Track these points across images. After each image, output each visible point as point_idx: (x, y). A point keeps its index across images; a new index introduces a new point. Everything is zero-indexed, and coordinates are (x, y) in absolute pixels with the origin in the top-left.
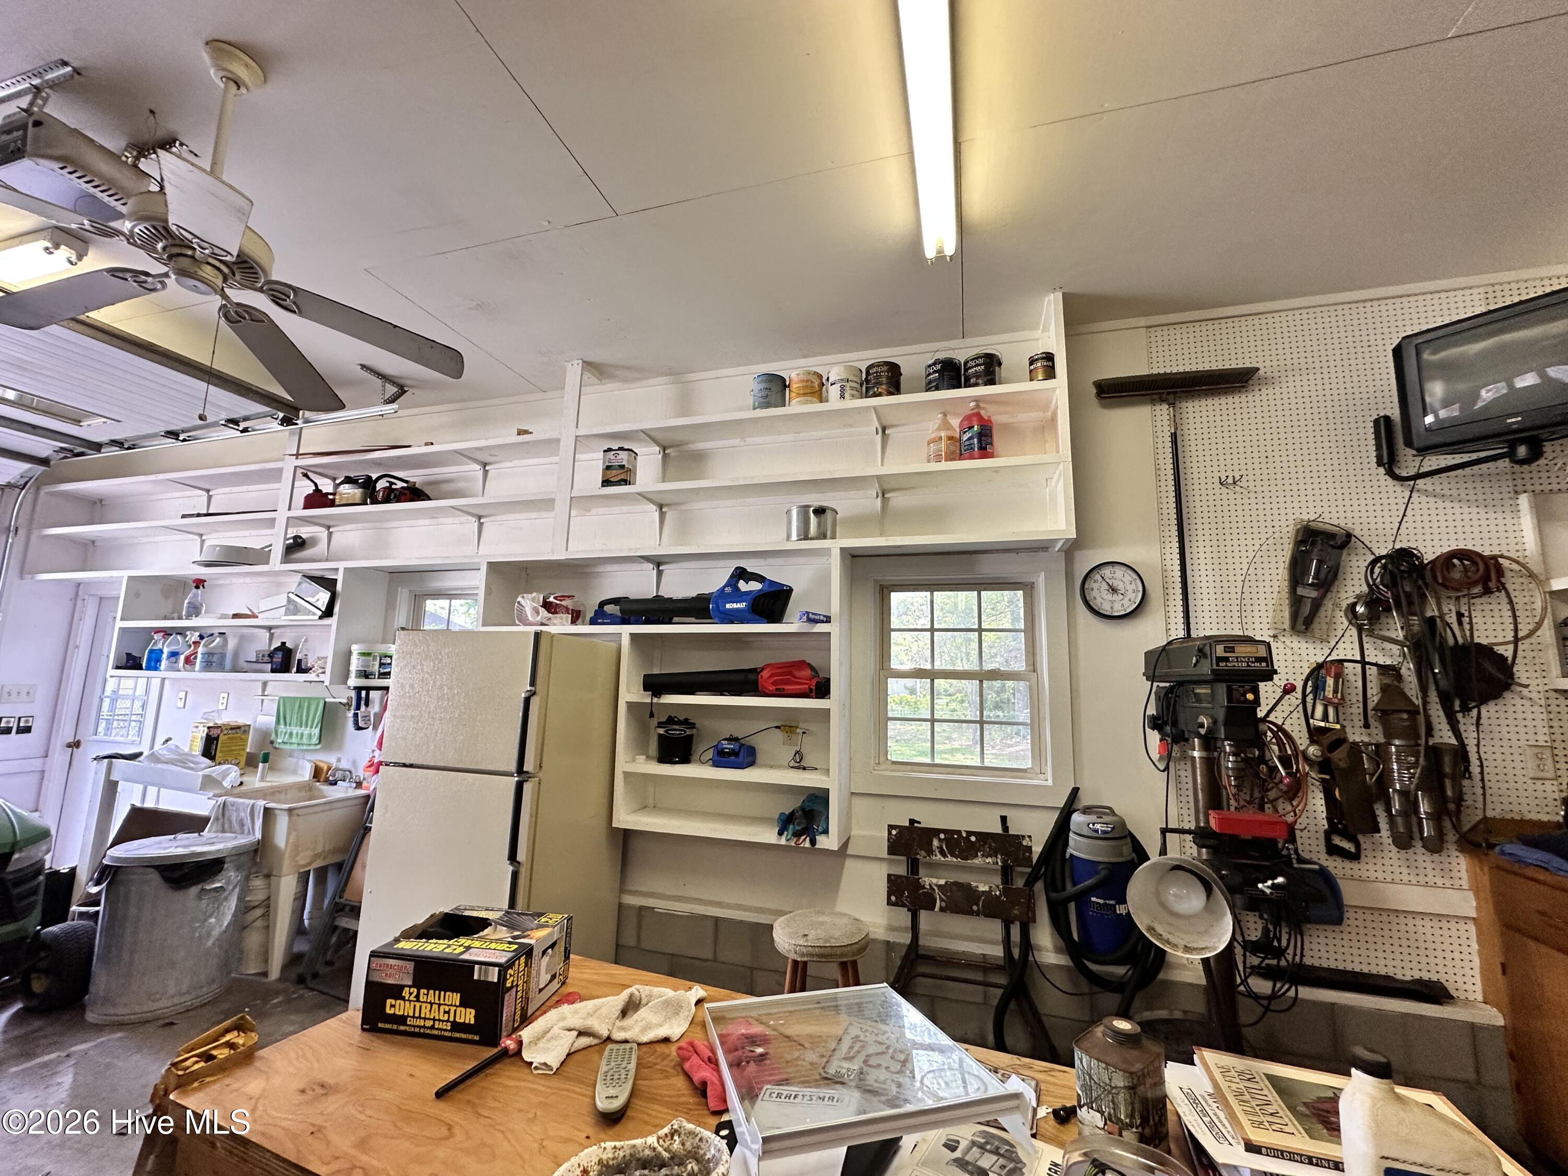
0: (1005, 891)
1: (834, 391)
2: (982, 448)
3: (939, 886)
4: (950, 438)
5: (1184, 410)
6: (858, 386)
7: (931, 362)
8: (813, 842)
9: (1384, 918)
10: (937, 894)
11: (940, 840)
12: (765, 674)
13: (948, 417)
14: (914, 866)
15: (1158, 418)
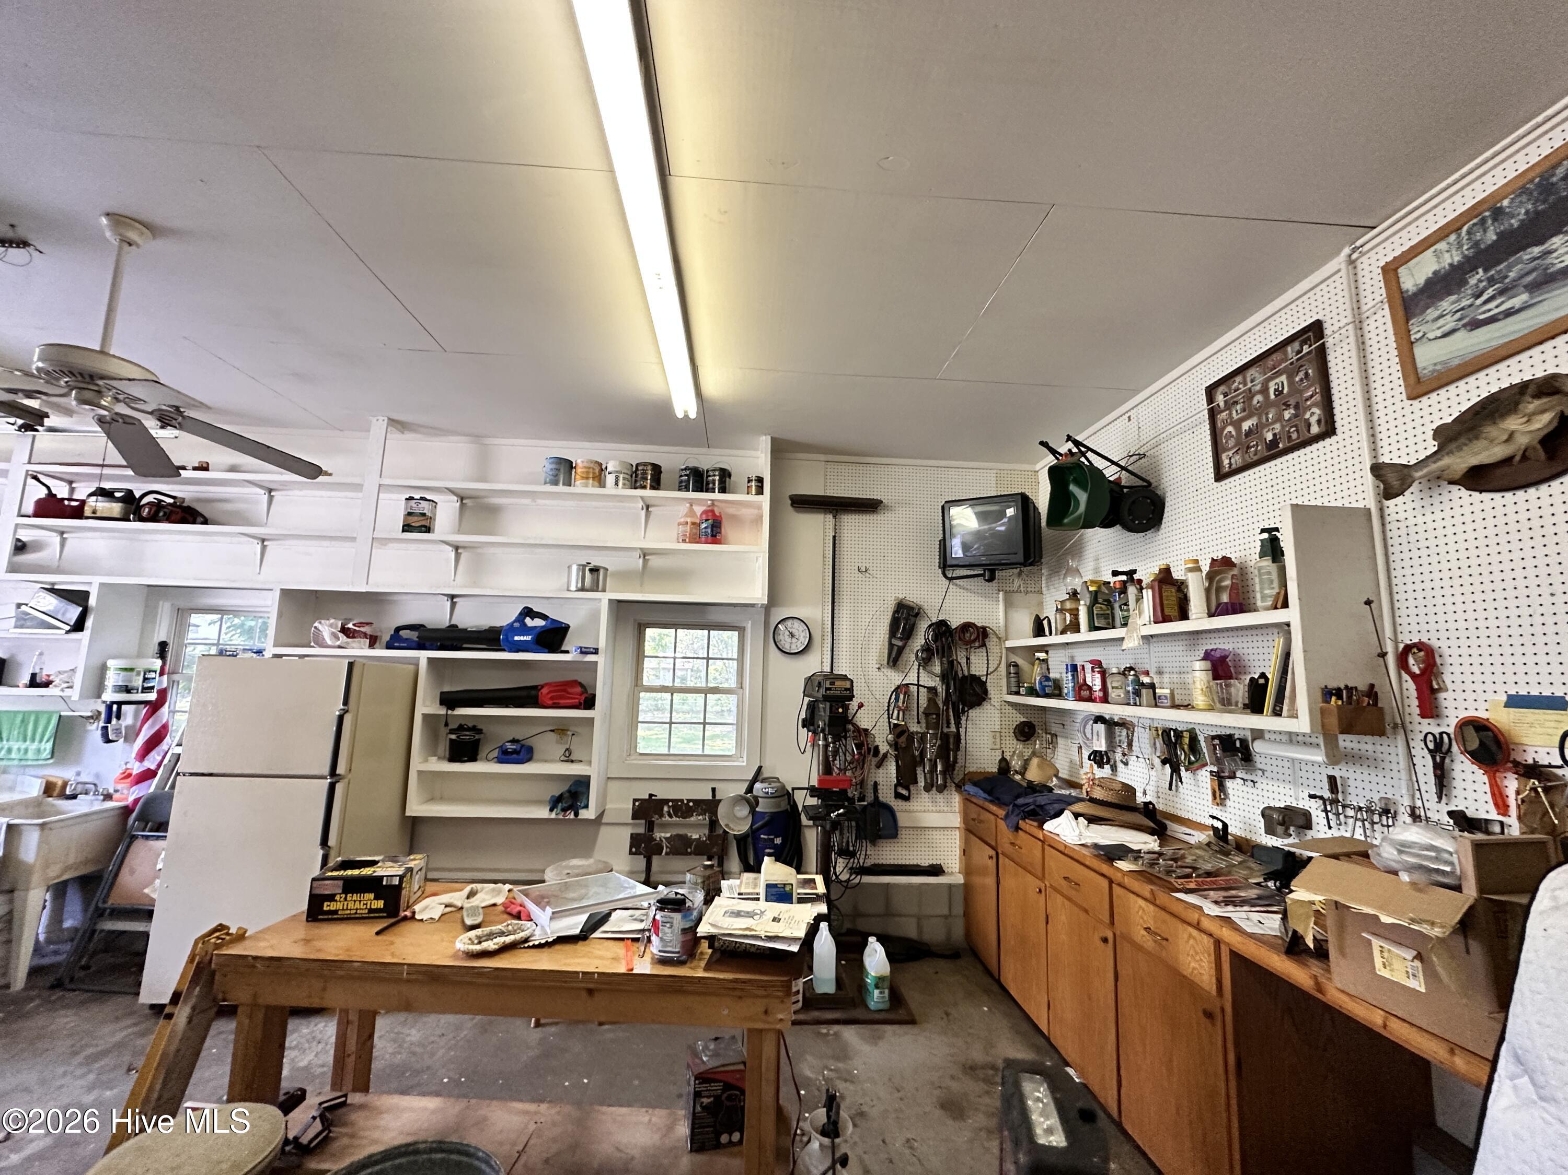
0: (710, 837)
1: (610, 479)
2: (713, 536)
3: (666, 839)
4: (693, 524)
5: (842, 520)
6: (628, 477)
7: (683, 467)
8: (576, 814)
9: (919, 832)
10: (664, 843)
11: (669, 807)
12: (545, 691)
13: (694, 507)
14: (650, 826)
15: (827, 523)
